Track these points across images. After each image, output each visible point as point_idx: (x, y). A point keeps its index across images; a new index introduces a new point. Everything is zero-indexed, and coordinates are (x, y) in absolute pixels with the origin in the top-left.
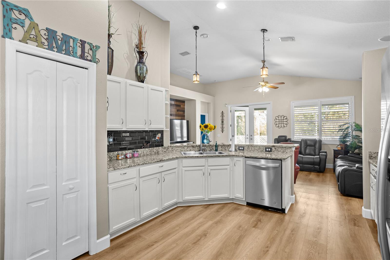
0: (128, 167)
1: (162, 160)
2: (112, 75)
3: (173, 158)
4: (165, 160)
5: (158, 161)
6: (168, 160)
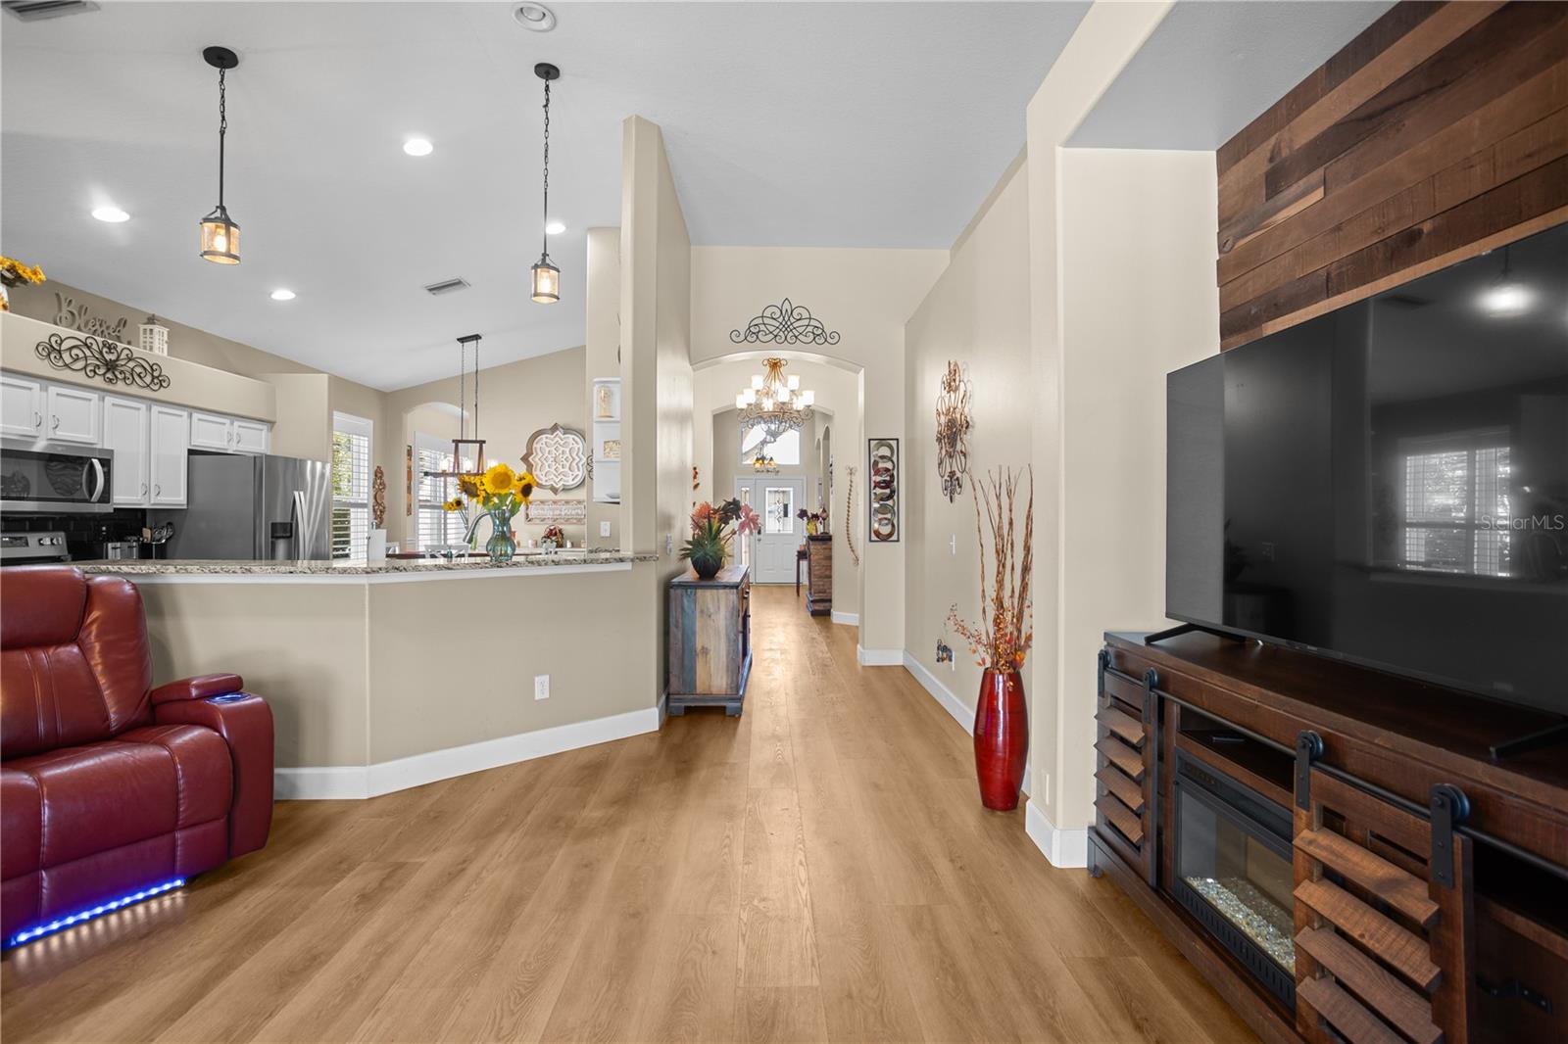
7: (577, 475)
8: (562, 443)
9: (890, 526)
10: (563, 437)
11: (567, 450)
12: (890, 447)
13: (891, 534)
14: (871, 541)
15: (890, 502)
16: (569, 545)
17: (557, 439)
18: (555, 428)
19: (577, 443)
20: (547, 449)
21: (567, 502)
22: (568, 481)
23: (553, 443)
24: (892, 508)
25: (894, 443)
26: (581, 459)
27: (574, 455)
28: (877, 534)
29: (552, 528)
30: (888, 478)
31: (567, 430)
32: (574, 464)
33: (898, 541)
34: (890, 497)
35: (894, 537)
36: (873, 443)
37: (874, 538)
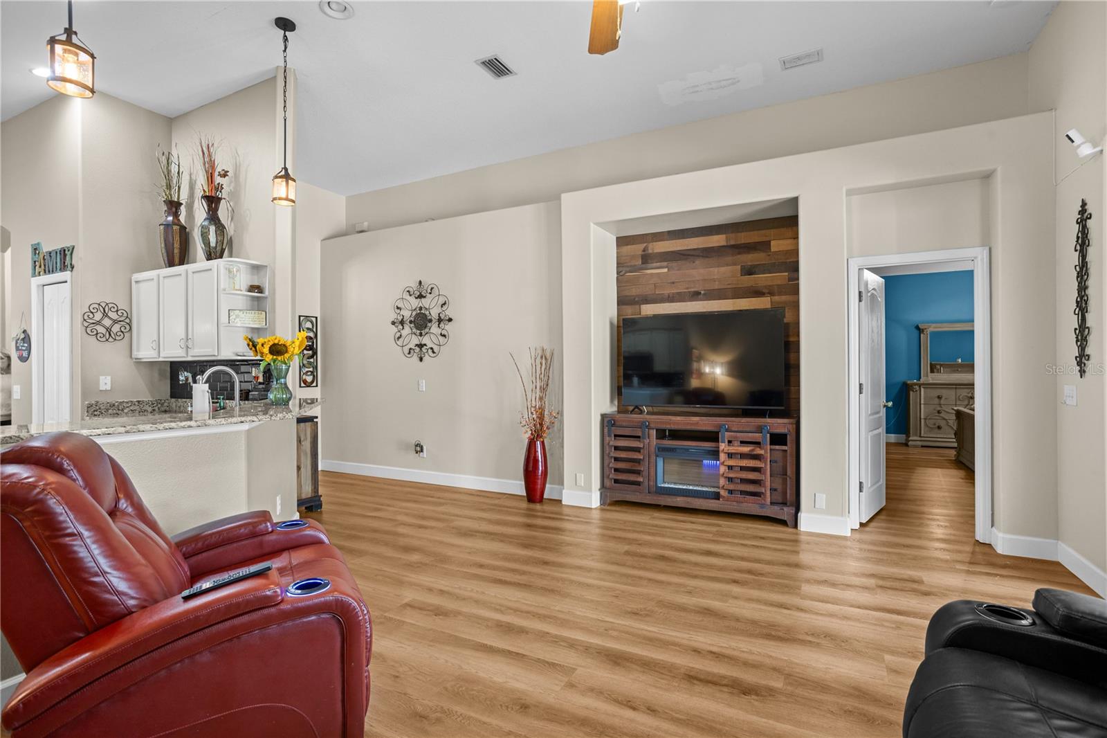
9: (312, 377)
12: (312, 322)
13: (312, 382)
14: (300, 387)
15: (312, 360)
24: (314, 363)
25: (314, 320)
28: (305, 382)
30: (310, 344)
33: (317, 386)
34: (312, 357)
35: (314, 384)
36: (302, 318)
37: (302, 385)
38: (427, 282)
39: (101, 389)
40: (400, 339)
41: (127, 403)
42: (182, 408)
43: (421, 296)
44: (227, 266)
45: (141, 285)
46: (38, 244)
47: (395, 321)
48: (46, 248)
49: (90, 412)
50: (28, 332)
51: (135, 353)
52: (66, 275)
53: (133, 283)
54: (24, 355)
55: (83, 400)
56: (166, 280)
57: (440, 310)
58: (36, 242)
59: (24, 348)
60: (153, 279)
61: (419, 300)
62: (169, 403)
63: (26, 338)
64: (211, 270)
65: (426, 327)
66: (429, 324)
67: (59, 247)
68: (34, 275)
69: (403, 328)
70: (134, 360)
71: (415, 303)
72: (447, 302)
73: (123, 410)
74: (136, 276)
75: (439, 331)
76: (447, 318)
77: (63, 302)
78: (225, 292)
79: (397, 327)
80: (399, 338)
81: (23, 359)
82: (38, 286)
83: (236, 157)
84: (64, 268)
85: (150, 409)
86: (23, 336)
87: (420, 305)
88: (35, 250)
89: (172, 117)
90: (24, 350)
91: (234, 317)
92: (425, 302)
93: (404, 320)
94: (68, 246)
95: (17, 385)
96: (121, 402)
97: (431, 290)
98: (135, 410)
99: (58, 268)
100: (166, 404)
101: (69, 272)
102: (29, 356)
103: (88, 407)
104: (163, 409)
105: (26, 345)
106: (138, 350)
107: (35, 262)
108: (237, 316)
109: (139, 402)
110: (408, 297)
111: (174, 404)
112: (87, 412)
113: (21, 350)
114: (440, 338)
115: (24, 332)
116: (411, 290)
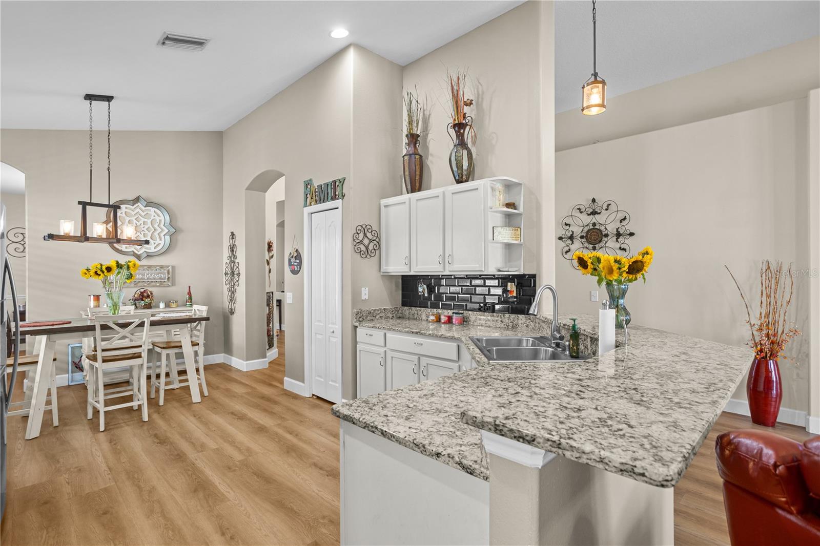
0: (373, 327)
1: (419, 332)
2: (433, 189)
3: (443, 336)
4: (425, 333)
5: (413, 332)
6: (433, 336)
7: (159, 244)
8: (143, 214)
10: (144, 208)
11: (149, 221)
16: (162, 305)
17: (138, 210)
18: (137, 200)
19: (158, 216)
20: (128, 219)
21: (150, 267)
22: (150, 249)
23: (133, 213)
26: (162, 230)
27: (156, 226)
29: (142, 290)
31: (149, 204)
32: (156, 234)
38: (601, 199)
39: (363, 299)
40: (568, 254)
41: (378, 310)
42: (416, 316)
43: (594, 213)
44: (492, 185)
45: (391, 208)
46: (311, 180)
47: (563, 236)
48: (316, 184)
49: (357, 319)
50: (300, 251)
51: (384, 268)
52: (338, 203)
53: (382, 208)
54: (296, 269)
55: (353, 307)
56: (420, 203)
57: (618, 225)
58: (309, 179)
59: (296, 264)
60: (405, 203)
61: (592, 216)
62: (402, 311)
63: (298, 257)
64: (477, 189)
65: (600, 241)
66: (605, 239)
67: (331, 180)
68: (305, 206)
69: (573, 243)
70: (382, 274)
71: (588, 220)
72: (628, 217)
73: (375, 317)
74: (384, 202)
75: (618, 245)
76: (629, 232)
77: (330, 226)
78: (491, 210)
79: (565, 242)
80: (567, 252)
81: (295, 272)
82: (309, 214)
83: (478, 86)
84: (334, 198)
85: (391, 316)
86: (295, 254)
87: (594, 220)
88: (308, 184)
89: (403, 65)
90: (296, 265)
91: (497, 233)
92: (597, 219)
93: (574, 235)
94: (340, 178)
95: (290, 292)
96: (374, 310)
97: (608, 206)
98: (382, 317)
99: (329, 198)
100: (400, 311)
101: (340, 200)
102: (300, 269)
103: (356, 314)
104: (398, 315)
105: (298, 261)
106: (387, 265)
107: (307, 195)
108: (500, 233)
109: (384, 309)
110: (579, 214)
111: (407, 312)
112: (356, 318)
113: (293, 265)
114: (619, 252)
115: (297, 251)
116: (582, 207)
